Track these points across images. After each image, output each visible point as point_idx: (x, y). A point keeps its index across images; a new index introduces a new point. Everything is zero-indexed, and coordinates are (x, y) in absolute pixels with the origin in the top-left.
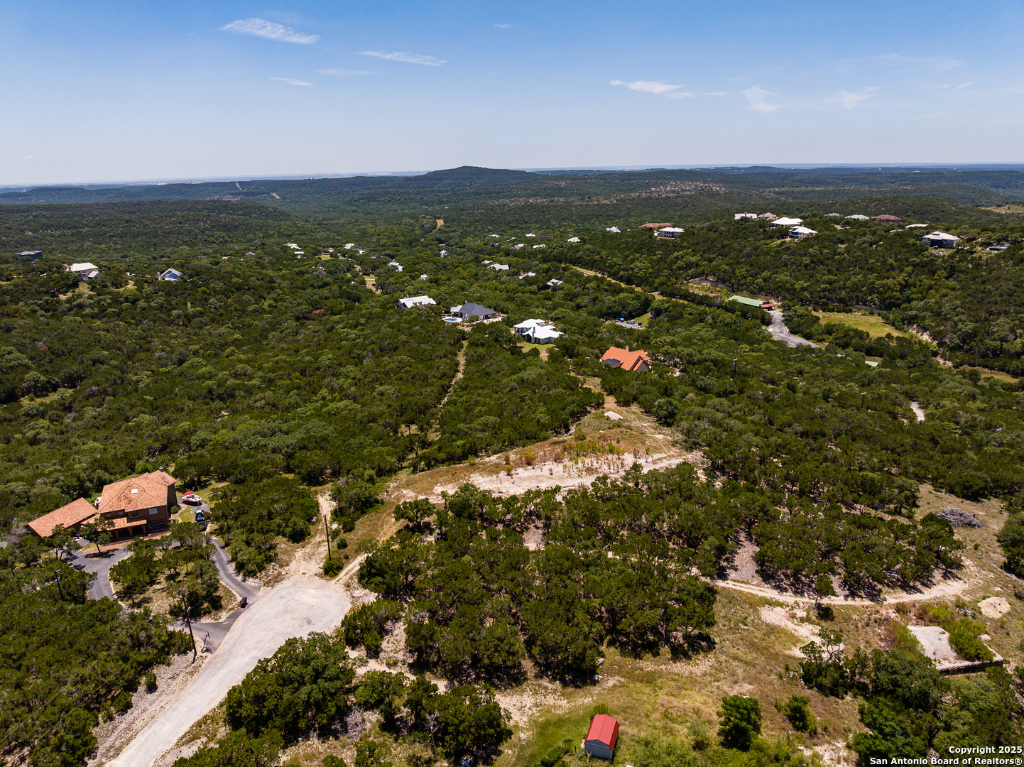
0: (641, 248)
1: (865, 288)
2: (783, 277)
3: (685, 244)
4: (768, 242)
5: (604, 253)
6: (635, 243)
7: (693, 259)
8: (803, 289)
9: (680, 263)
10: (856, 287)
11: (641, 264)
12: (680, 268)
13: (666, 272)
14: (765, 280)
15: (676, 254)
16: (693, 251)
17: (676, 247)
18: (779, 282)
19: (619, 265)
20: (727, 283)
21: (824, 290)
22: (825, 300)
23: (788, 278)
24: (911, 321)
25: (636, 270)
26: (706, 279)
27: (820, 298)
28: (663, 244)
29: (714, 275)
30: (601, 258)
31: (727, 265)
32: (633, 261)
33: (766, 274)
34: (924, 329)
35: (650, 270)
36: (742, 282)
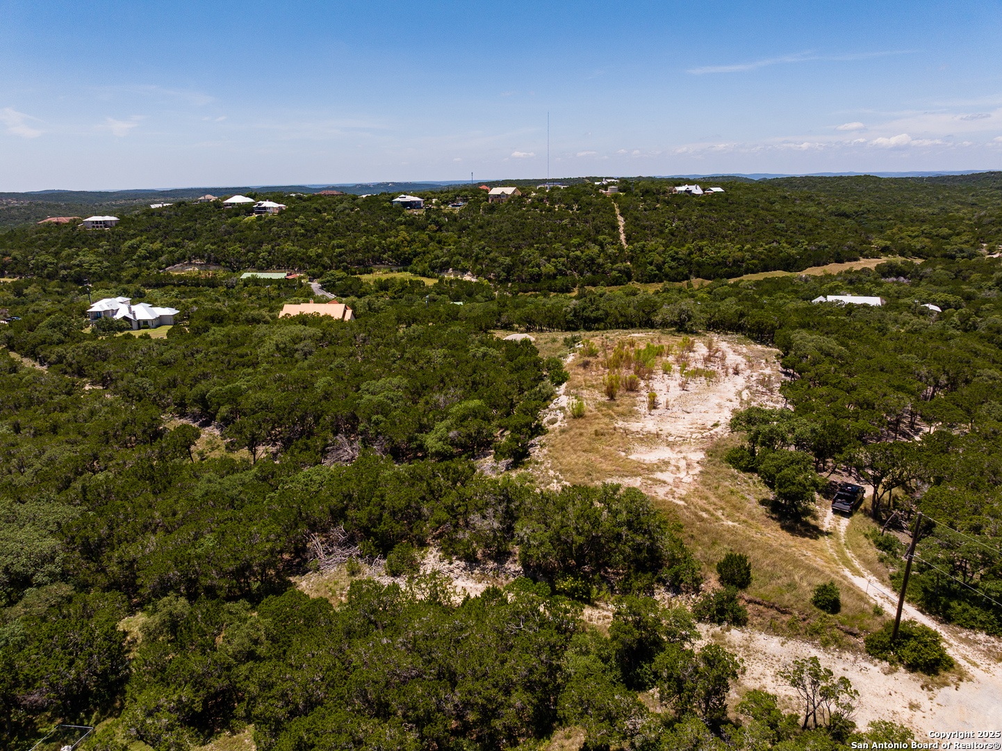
0: (71, 242)
1: (377, 248)
2: (288, 247)
3: (131, 232)
4: (238, 218)
5: (15, 253)
6: (57, 238)
7: (157, 245)
8: (319, 256)
9: (142, 251)
10: (367, 248)
11: (88, 258)
12: (145, 258)
13: (128, 264)
14: (270, 253)
15: (128, 243)
16: (148, 238)
17: (123, 237)
18: (286, 254)
19: (51, 263)
20: (223, 264)
21: (340, 254)
22: (345, 264)
23: (296, 248)
24: (444, 267)
25: (86, 266)
26: (190, 264)
27: (340, 262)
28: (101, 236)
29: (202, 257)
30: (15, 258)
31: (212, 244)
32: (70, 257)
33: (265, 247)
34: (464, 271)
35: (106, 264)
36: (243, 258)
